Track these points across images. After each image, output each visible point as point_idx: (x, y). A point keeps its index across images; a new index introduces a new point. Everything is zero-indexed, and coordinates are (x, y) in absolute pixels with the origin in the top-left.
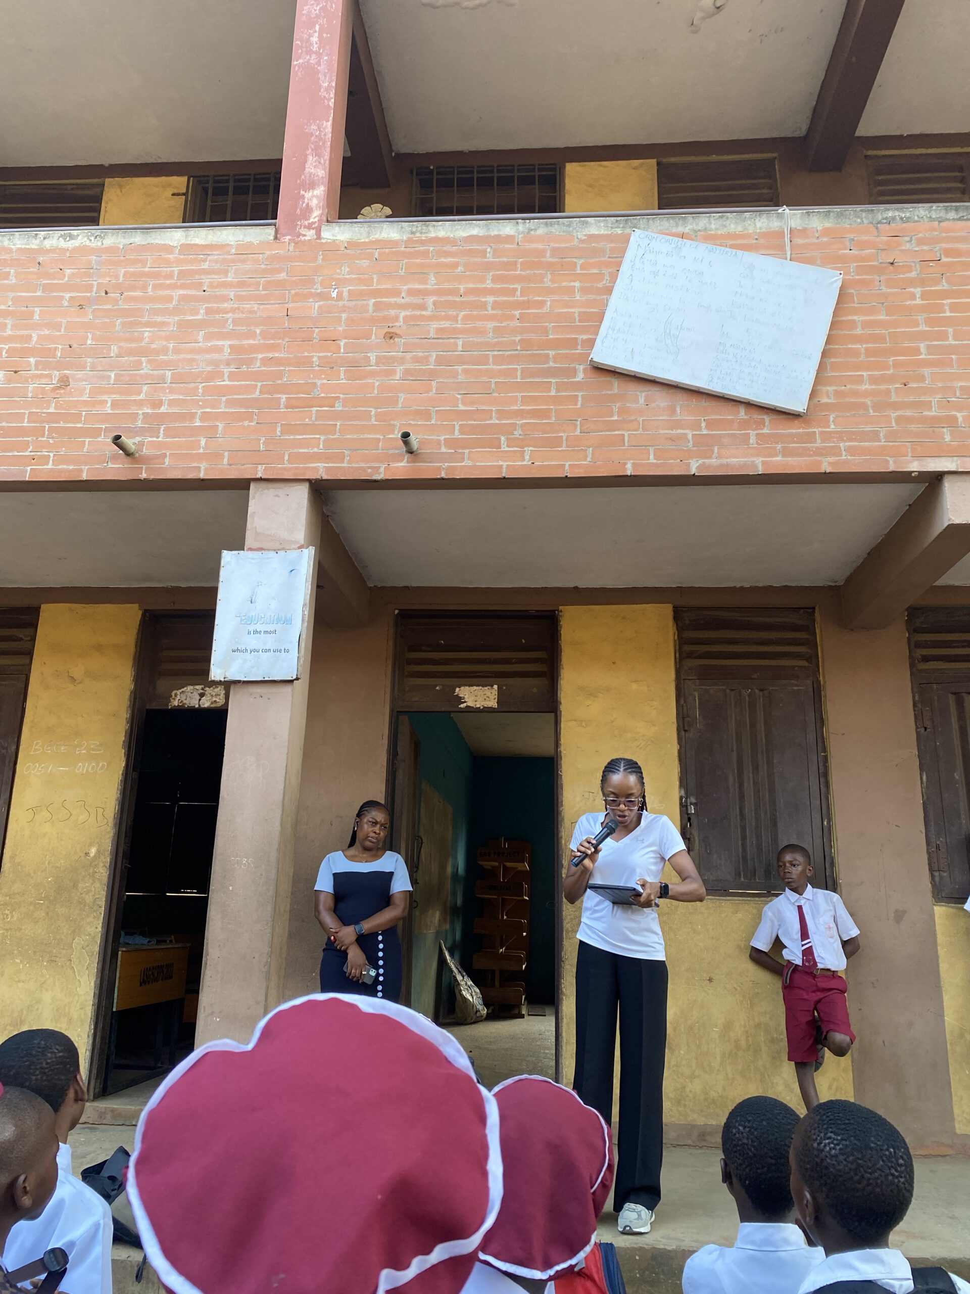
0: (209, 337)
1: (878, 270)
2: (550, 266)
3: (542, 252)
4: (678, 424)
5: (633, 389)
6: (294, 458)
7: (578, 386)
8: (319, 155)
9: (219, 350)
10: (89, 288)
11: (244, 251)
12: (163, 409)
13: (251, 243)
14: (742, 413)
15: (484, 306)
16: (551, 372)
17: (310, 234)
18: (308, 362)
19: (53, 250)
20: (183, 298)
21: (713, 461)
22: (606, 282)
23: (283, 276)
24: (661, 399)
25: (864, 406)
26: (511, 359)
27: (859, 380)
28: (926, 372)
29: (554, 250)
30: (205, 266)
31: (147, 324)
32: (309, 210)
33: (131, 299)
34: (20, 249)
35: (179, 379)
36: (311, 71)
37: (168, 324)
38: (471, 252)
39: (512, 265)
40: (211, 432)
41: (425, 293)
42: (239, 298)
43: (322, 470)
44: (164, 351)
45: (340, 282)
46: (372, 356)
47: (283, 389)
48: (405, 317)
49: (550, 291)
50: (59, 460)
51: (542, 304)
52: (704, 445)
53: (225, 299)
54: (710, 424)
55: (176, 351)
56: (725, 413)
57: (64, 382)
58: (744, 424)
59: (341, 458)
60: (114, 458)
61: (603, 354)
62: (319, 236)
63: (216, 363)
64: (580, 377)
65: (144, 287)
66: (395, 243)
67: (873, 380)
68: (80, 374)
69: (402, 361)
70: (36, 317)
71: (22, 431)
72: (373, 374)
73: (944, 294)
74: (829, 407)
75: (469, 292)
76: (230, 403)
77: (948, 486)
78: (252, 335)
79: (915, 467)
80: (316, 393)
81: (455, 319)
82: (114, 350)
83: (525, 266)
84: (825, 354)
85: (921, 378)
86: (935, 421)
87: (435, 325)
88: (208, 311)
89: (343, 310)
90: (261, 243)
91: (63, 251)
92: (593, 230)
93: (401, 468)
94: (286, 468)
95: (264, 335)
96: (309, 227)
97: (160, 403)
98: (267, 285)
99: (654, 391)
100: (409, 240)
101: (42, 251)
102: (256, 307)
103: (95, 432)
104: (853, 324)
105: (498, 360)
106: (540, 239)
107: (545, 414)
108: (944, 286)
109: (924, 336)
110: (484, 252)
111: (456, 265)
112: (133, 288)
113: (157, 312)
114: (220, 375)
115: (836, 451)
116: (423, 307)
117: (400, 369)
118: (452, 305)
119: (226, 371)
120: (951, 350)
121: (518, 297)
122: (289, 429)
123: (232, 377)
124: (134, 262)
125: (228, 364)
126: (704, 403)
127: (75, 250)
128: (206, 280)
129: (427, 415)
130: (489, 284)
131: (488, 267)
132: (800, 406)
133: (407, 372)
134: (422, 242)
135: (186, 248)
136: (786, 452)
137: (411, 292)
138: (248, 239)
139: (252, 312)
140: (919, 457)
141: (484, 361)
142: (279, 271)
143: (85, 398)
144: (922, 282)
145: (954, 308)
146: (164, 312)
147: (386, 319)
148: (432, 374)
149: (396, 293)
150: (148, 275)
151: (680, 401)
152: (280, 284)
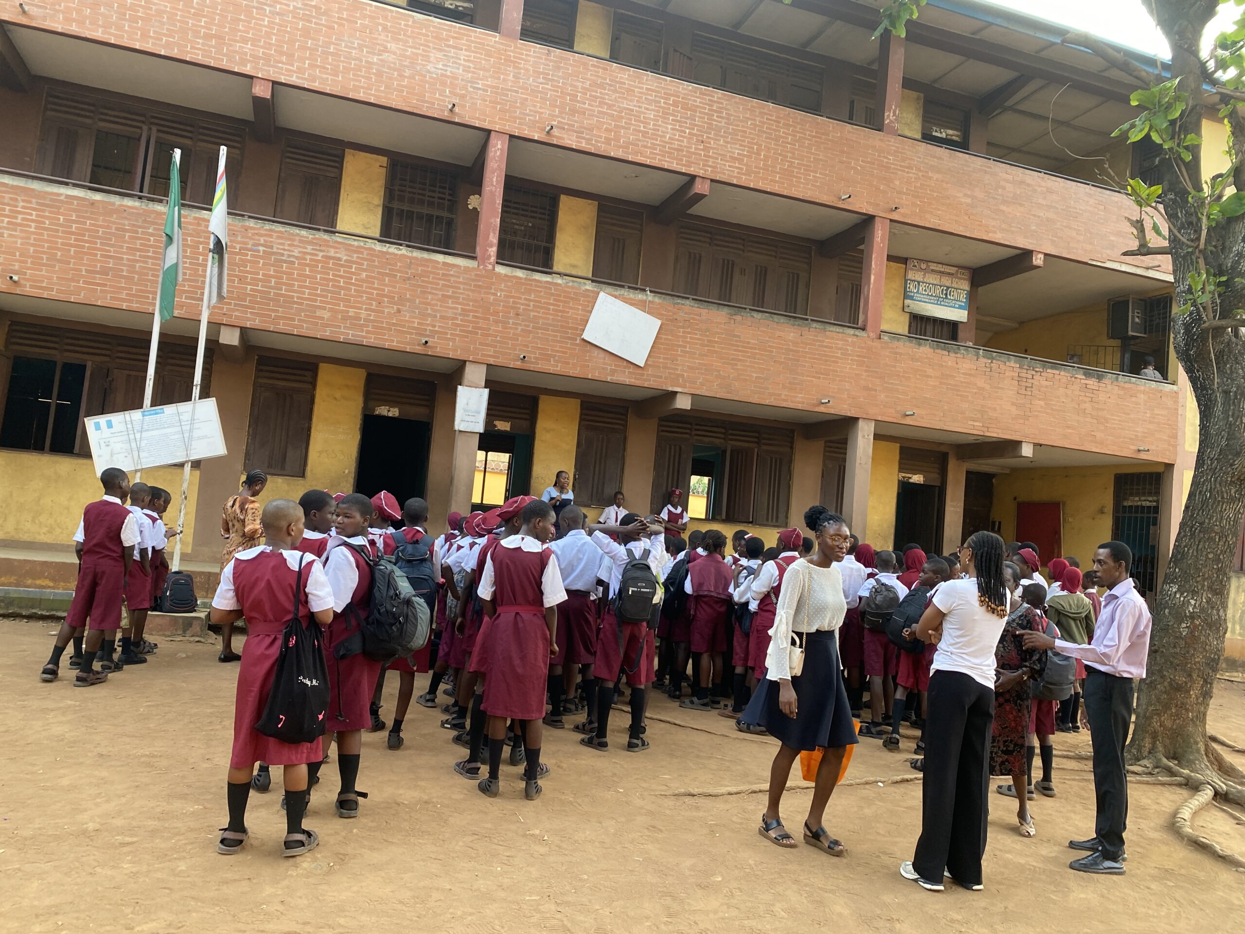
0: (453, 303)
1: (671, 321)
2: (572, 298)
3: (570, 293)
4: (605, 364)
5: (593, 348)
6: (483, 355)
7: (577, 345)
8: (494, 233)
9: (456, 309)
10: (407, 273)
11: (467, 269)
12: (436, 329)
13: (468, 267)
14: (625, 363)
15: (549, 309)
16: (569, 338)
17: (490, 267)
18: (488, 319)
19: (393, 254)
20: (443, 285)
21: (614, 378)
22: (590, 309)
23: (480, 283)
24: (602, 354)
25: (659, 367)
26: (557, 331)
27: (660, 358)
28: (679, 358)
29: (575, 293)
30: (452, 273)
31: (430, 293)
32: (490, 256)
33: (423, 281)
34: (379, 251)
35: (442, 317)
36: (492, 193)
37: (437, 294)
38: (546, 287)
39: (559, 296)
40: (454, 340)
41: (530, 300)
42: (464, 289)
43: (492, 361)
44: (437, 305)
45: (501, 290)
46: (511, 321)
47: (480, 328)
48: (524, 309)
49: (572, 308)
50: (398, 342)
51: (568, 312)
52: (613, 372)
53: (459, 288)
54: (615, 365)
55: (441, 306)
56: (620, 363)
57: (399, 311)
58: (625, 367)
59: (498, 358)
60: (419, 345)
61: (586, 336)
62: (494, 269)
63: (456, 314)
64: (578, 342)
65: (429, 277)
66: (520, 278)
67: (664, 359)
68: (404, 308)
69: (521, 325)
70: (387, 281)
71: (382, 328)
72: (511, 328)
73: (689, 333)
74: (650, 366)
75: (545, 303)
76: (461, 331)
77: (678, 396)
78: (468, 305)
79: (670, 389)
80: (491, 332)
81: (539, 312)
82: (417, 301)
83: (564, 297)
84: (652, 347)
85: (677, 360)
86: (679, 375)
87: (532, 314)
88: (453, 292)
89: (501, 301)
90: (473, 268)
91: (396, 255)
92: (588, 287)
93: (518, 364)
94: (479, 357)
95: (473, 306)
96: (490, 264)
97: (434, 326)
98: (475, 286)
99: (601, 351)
100: (526, 279)
101: (387, 253)
102: (471, 294)
103: (411, 333)
104: (661, 338)
105: (553, 331)
106: (569, 287)
107: (565, 353)
108: (689, 330)
109: (680, 346)
110: (551, 289)
111: (541, 292)
112: (424, 277)
113: (432, 288)
114: (457, 319)
115: (649, 381)
116: (529, 306)
117: (520, 328)
118: (539, 307)
119: (460, 318)
120: (687, 352)
121: (561, 308)
122: (480, 344)
123: (461, 320)
124: (424, 266)
125: (460, 315)
126: (614, 358)
127: (402, 255)
128: (452, 279)
129: (527, 346)
130: (551, 301)
131: (552, 294)
132: (642, 365)
133: (522, 330)
134: (530, 280)
135: (444, 264)
136: (635, 379)
137: (526, 299)
138: (467, 265)
139: (469, 295)
140: (672, 386)
141: (548, 330)
142: (479, 281)
143: (407, 319)
144: (683, 327)
145: (691, 338)
146: (436, 289)
147: (516, 308)
148: (530, 332)
149: (520, 298)
150: (430, 272)
151: (607, 356)
152: (479, 286)
